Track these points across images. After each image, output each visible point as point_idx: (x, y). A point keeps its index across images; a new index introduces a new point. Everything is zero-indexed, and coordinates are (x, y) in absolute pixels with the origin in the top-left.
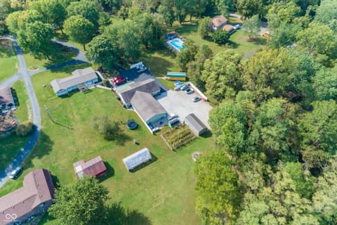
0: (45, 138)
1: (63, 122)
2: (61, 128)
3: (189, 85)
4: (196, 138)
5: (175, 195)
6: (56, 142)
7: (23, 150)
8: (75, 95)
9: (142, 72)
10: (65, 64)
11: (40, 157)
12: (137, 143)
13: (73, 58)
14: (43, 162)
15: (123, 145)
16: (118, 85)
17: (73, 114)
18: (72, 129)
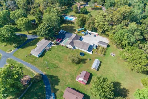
0: (51, 76)
1: (52, 66)
2: (54, 69)
3: (87, 32)
4: (107, 49)
5: (118, 70)
6: (58, 75)
7: (45, 86)
8: (46, 53)
9: (65, 34)
10: (25, 43)
11: (58, 85)
12: (90, 60)
13: (27, 39)
14: (61, 85)
15: (85, 63)
16: (61, 42)
17: (53, 61)
18: (59, 67)
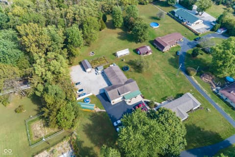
1: (170, 76)
2: (169, 71)
18: (163, 70)
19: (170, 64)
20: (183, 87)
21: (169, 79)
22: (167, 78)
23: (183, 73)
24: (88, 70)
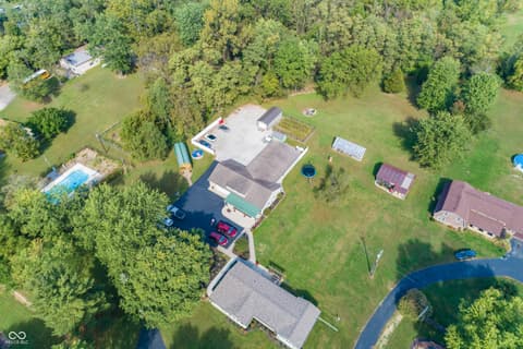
1: (361, 259)
4: (287, 117)
16: (235, 229)
18: (362, 239)
19: (401, 248)
20: (339, 298)
21: (343, 260)
22: (345, 254)
23: (391, 286)
24: (262, 125)
